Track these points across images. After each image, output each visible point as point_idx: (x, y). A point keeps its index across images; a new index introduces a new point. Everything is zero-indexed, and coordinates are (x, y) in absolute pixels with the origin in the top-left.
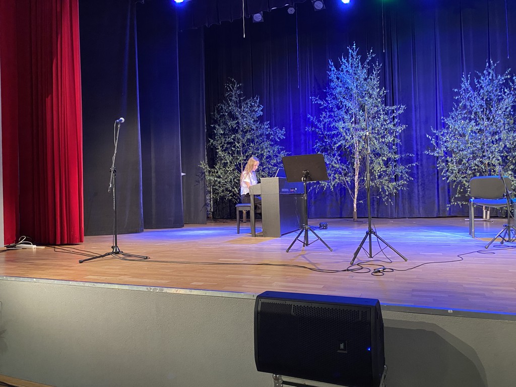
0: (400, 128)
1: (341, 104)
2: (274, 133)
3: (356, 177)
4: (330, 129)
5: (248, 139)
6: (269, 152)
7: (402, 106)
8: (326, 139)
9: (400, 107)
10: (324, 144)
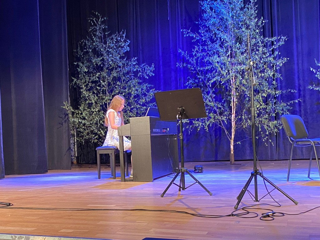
0: (280, 61)
1: (215, 36)
2: (142, 70)
3: (233, 116)
4: (203, 64)
5: (114, 77)
6: (137, 90)
7: (282, 37)
8: (199, 75)
9: (280, 38)
10: (197, 81)
